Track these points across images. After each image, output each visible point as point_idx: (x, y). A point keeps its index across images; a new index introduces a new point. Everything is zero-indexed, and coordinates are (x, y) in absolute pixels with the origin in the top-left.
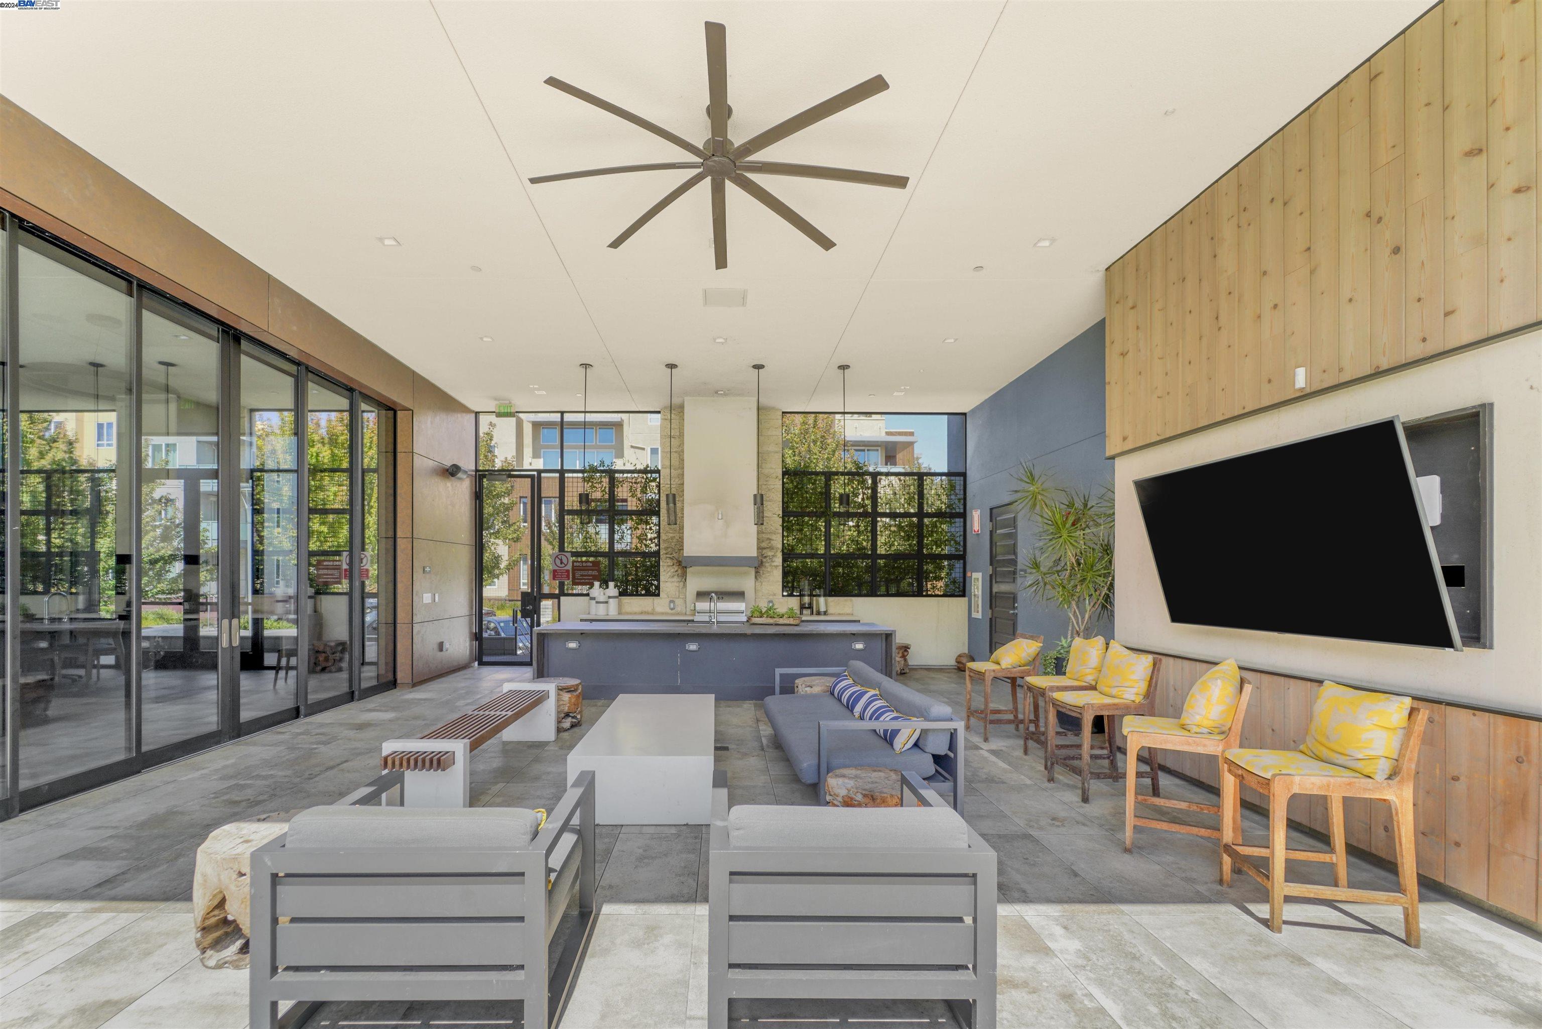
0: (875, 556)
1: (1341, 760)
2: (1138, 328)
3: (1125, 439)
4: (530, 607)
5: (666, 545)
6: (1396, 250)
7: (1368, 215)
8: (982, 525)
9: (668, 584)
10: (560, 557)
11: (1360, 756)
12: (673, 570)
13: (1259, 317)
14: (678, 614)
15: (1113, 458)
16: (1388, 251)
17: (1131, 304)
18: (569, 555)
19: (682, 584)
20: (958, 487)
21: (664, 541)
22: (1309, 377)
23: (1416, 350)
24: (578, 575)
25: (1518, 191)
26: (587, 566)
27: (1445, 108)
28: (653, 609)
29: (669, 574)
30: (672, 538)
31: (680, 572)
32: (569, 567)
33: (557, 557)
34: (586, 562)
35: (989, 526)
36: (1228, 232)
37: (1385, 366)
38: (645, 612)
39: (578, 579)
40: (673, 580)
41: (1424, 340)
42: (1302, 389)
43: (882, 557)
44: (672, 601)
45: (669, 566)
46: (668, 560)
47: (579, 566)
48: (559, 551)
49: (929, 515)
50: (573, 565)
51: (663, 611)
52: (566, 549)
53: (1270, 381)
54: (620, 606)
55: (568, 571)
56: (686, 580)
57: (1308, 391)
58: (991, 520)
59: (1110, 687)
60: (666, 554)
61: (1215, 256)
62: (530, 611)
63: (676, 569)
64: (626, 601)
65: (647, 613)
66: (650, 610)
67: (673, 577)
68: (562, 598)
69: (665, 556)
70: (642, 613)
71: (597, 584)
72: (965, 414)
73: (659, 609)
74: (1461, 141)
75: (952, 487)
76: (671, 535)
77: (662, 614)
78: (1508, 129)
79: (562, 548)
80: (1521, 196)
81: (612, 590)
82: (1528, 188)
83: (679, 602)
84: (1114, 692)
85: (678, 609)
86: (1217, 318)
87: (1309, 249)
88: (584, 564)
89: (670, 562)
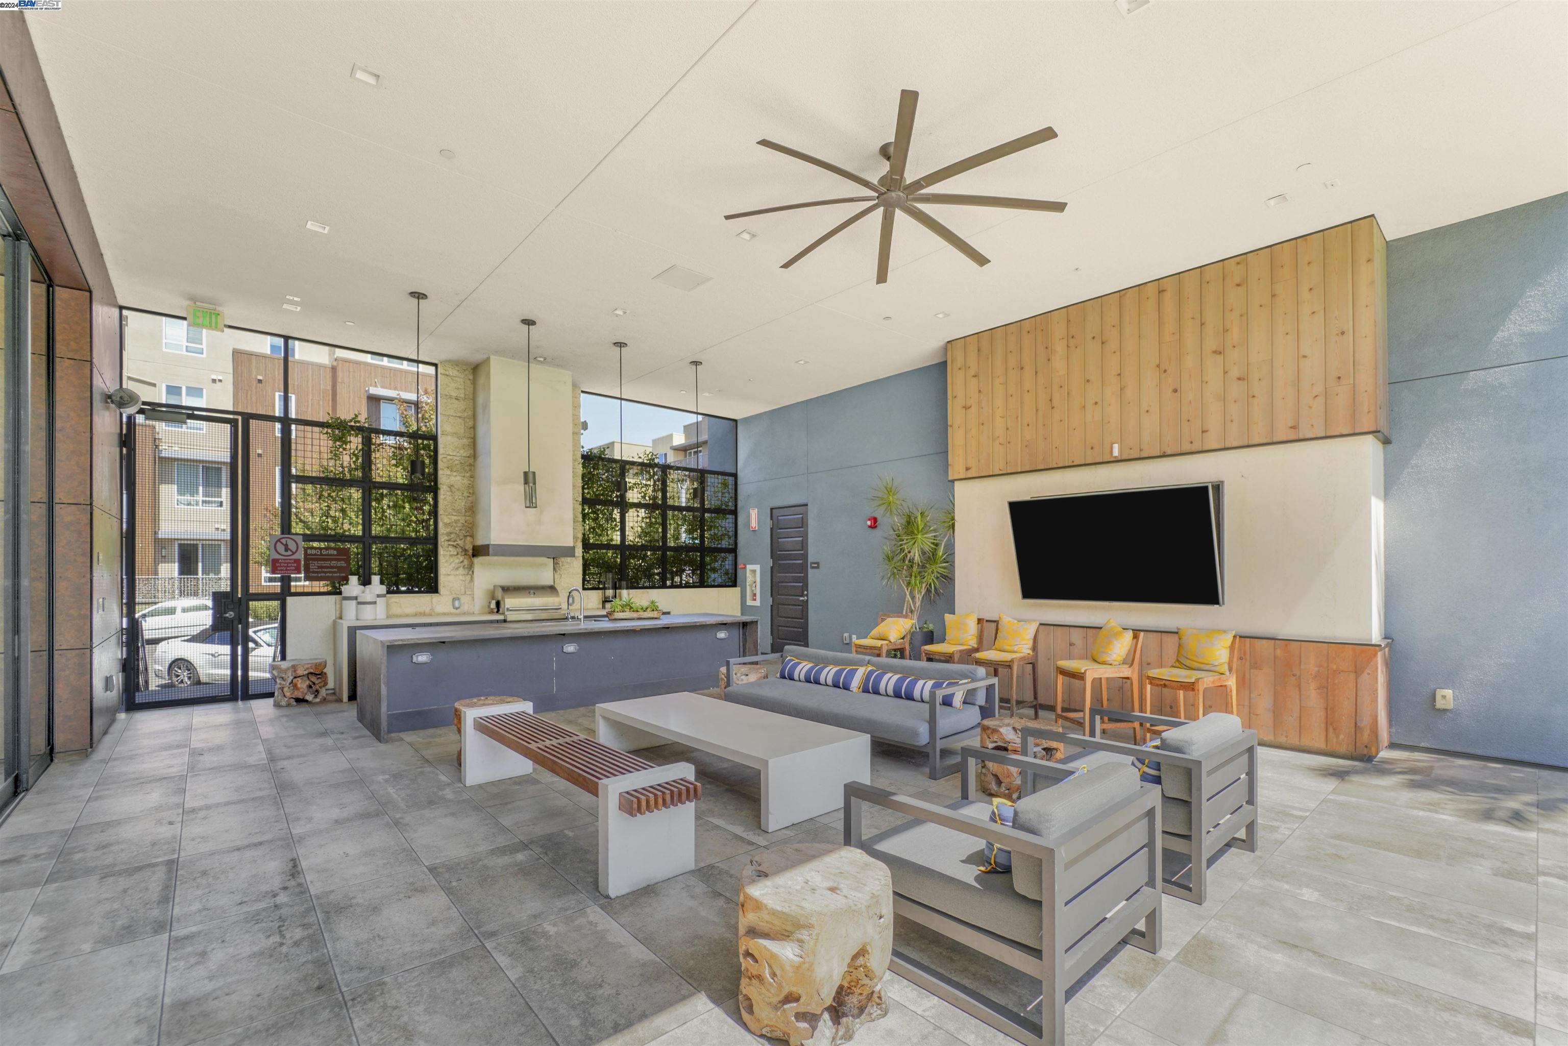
0: (665, 548)
1: (1207, 667)
2: (980, 391)
3: (967, 469)
4: (230, 615)
5: (448, 530)
6: (1175, 391)
7: (1158, 366)
8: (759, 522)
9: (452, 578)
10: (284, 541)
11: (1217, 664)
12: (457, 561)
13: (1084, 407)
14: (464, 614)
15: (953, 481)
16: (1170, 390)
17: (973, 373)
18: (299, 539)
19: (468, 577)
20: (730, 487)
21: (446, 525)
22: (1121, 451)
23: (1187, 447)
24: (314, 566)
25: (1239, 379)
26: (328, 555)
27: (1202, 324)
28: (432, 609)
29: (453, 565)
30: (456, 522)
31: (466, 562)
32: (300, 555)
33: (279, 540)
34: (327, 548)
35: (769, 524)
36: (1060, 348)
37: (1169, 452)
38: (421, 613)
39: (314, 572)
40: (458, 572)
41: (1191, 443)
42: (1116, 457)
43: (671, 549)
44: (454, 600)
45: (451, 556)
46: (451, 548)
47: (315, 555)
48: (283, 533)
49: (709, 511)
50: (306, 554)
51: (445, 611)
52: (293, 531)
53: (1092, 448)
54: (388, 606)
55: (297, 561)
56: (473, 572)
57: (1119, 459)
58: (771, 519)
59: (1011, 646)
60: (448, 541)
61: (1049, 360)
62: (232, 621)
63: (461, 559)
64: (394, 600)
65: (423, 614)
66: (427, 611)
67: (457, 569)
68: (290, 600)
69: (447, 543)
70: (416, 615)
71: (354, 579)
72: (736, 421)
73: (439, 609)
74: (1211, 344)
75: (725, 485)
76: (455, 518)
77: (444, 614)
78: (1234, 347)
79: (286, 527)
80: (1240, 382)
81: (377, 586)
82: (1244, 379)
83: (465, 600)
84: (1016, 648)
85: (466, 608)
86: (1051, 400)
87: (1119, 375)
88: (324, 552)
89: (453, 551)
